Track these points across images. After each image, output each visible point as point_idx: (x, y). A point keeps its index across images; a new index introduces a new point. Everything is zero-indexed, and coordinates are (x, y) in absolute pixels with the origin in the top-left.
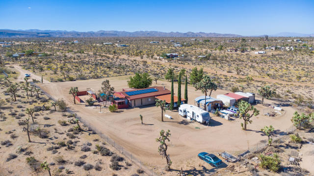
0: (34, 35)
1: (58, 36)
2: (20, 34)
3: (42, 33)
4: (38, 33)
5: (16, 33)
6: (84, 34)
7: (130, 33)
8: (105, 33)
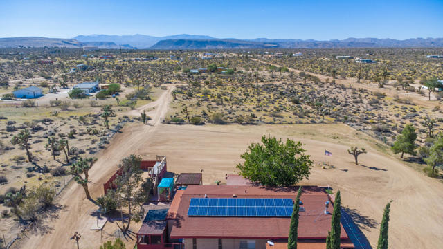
0: (260, 45)
1: (288, 46)
2: (244, 45)
3: (270, 43)
4: (265, 43)
5: (240, 43)
6: (325, 43)
7: (398, 42)
8: (357, 41)
